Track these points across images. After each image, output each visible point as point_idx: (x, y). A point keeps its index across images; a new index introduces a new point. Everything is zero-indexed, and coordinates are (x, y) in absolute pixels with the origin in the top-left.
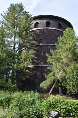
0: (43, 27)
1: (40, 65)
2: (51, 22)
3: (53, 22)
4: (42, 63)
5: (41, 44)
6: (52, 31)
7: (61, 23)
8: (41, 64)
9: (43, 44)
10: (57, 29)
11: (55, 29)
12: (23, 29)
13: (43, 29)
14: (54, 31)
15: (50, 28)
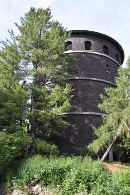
0: (80, 49)
1: (77, 113)
2: (92, 42)
3: (96, 43)
4: (81, 109)
5: (77, 78)
6: (94, 56)
7: (107, 45)
8: (79, 111)
9: (81, 78)
10: (102, 54)
11: (99, 54)
12: (54, 51)
13: (79, 53)
14: (98, 57)
15: (91, 52)
